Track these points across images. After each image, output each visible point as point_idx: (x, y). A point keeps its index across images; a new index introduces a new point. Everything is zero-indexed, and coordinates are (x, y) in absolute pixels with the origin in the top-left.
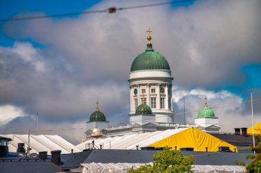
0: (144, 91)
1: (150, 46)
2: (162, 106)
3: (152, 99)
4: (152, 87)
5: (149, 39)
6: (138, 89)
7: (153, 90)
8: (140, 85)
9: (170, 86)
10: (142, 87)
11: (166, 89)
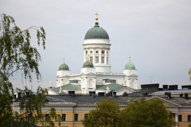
0: (91, 52)
1: (97, 23)
2: (103, 62)
3: (96, 57)
4: (97, 50)
5: (97, 19)
6: (88, 51)
7: (97, 52)
8: (89, 48)
9: (109, 49)
10: (91, 50)
11: (106, 51)
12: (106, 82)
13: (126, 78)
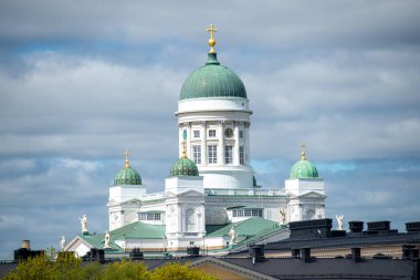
0: (197, 134)
2: (228, 159)
3: (210, 147)
4: (212, 127)
6: (188, 130)
7: (212, 133)
8: (190, 124)
9: (247, 124)
10: (195, 128)
11: (236, 131)
12: (235, 216)
13: (292, 202)
